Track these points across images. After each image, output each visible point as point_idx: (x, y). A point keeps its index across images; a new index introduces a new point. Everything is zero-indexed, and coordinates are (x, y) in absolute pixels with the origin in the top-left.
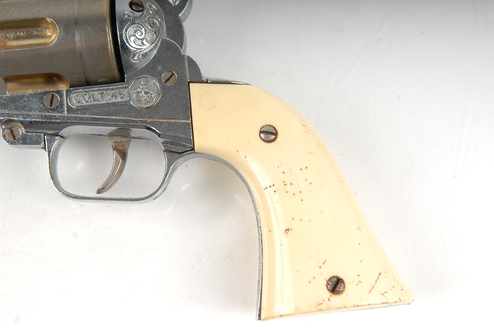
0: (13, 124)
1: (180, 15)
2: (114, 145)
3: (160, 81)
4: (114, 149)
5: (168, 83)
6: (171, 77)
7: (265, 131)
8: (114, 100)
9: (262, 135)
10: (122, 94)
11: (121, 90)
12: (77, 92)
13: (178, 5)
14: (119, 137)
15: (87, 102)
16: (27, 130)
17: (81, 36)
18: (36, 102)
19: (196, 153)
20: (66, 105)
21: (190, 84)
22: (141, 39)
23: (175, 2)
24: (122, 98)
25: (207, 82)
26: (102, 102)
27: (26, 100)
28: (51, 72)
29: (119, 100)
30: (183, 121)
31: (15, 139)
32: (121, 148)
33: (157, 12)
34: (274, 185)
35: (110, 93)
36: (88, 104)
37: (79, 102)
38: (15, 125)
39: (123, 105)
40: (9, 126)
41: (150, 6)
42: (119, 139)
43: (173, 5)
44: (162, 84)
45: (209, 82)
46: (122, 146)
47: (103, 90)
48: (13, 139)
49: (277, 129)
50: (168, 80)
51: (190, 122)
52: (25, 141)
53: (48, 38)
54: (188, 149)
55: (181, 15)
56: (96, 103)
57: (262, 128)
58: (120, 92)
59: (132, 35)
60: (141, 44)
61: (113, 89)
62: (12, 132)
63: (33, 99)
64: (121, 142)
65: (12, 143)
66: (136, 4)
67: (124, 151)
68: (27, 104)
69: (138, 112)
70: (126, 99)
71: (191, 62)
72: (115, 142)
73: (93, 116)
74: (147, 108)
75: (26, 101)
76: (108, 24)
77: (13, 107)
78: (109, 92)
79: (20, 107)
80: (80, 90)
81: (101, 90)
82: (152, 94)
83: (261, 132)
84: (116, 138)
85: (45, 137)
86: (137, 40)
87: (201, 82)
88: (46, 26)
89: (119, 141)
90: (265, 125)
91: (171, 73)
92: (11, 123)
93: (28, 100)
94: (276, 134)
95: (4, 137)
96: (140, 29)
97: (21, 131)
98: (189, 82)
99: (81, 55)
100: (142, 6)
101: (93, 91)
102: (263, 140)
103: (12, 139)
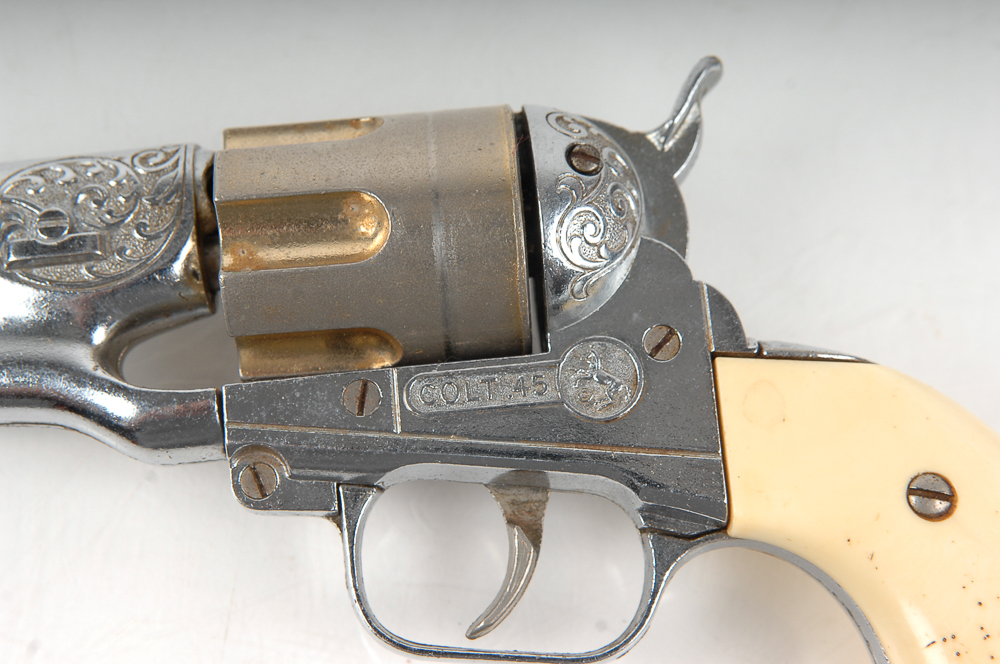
0: (258, 455)
1: (676, 175)
2: (509, 511)
3: (638, 351)
4: (511, 522)
5: (659, 355)
6: (665, 340)
7: (921, 490)
8: (521, 399)
9: (913, 499)
10: (541, 383)
11: (539, 373)
12: (428, 377)
13: (670, 150)
14: (523, 491)
15: (453, 403)
16: (295, 472)
17: (448, 239)
18: (323, 401)
19: (730, 538)
20: (398, 411)
21: (719, 361)
22: (595, 245)
23: (664, 143)
24: (540, 394)
25: (759, 355)
26: (494, 405)
27: (298, 395)
28: (363, 325)
29: (532, 398)
30: (701, 457)
31: (264, 495)
32: (527, 518)
33: (627, 174)
34: (954, 637)
35: (511, 381)
36: (453, 407)
37: (432, 403)
38: (264, 457)
39: (546, 411)
40: (250, 462)
41: (612, 157)
42: (522, 495)
43: (659, 148)
44: (645, 358)
45: (765, 353)
46: (529, 512)
47: (495, 371)
48: (259, 496)
49: (954, 484)
50: (658, 347)
51: (720, 459)
52: (288, 500)
53: (359, 239)
54: (708, 528)
55: (678, 176)
56: (474, 405)
57: (912, 480)
58: (536, 376)
59: (576, 236)
60: (595, 257)
61: (518, 371)
62: (256, 476)
63: (315, 393)
64: (527, 502)
65: (257, 506)
66: (583, 155)
67: (535, 527)
68: (301, 406)
69: (586, 431)
70: (551, 394)
71: (720, 302)
72: (513, 503)
73: (467, 440)
74: (607, 421)
75: (299, 399)
76: (517, 209)
77: (264, 415)
78: (508, 377)
79: (281, 413)
80: (435, 372)
81: (487, 372)
82: (617, 385)
83: (910, 492)
84: (514, 491)
85: (341, 489)
86: (588, 246)
87: (747, 354)
88: (356, 209)
89: (523, 498)
90: (921, 472)
91: (665, 331)
92: (256, 453)
93: (302, 395)
94: (950, 497)
95: (237, 488)
96: (593, 218)
97: (281, 472)
98: (714, 356)
99: (445, 286)
100: (597, 160)
101: (469, 374)
102: (916, 512)
103: (256, 494)
